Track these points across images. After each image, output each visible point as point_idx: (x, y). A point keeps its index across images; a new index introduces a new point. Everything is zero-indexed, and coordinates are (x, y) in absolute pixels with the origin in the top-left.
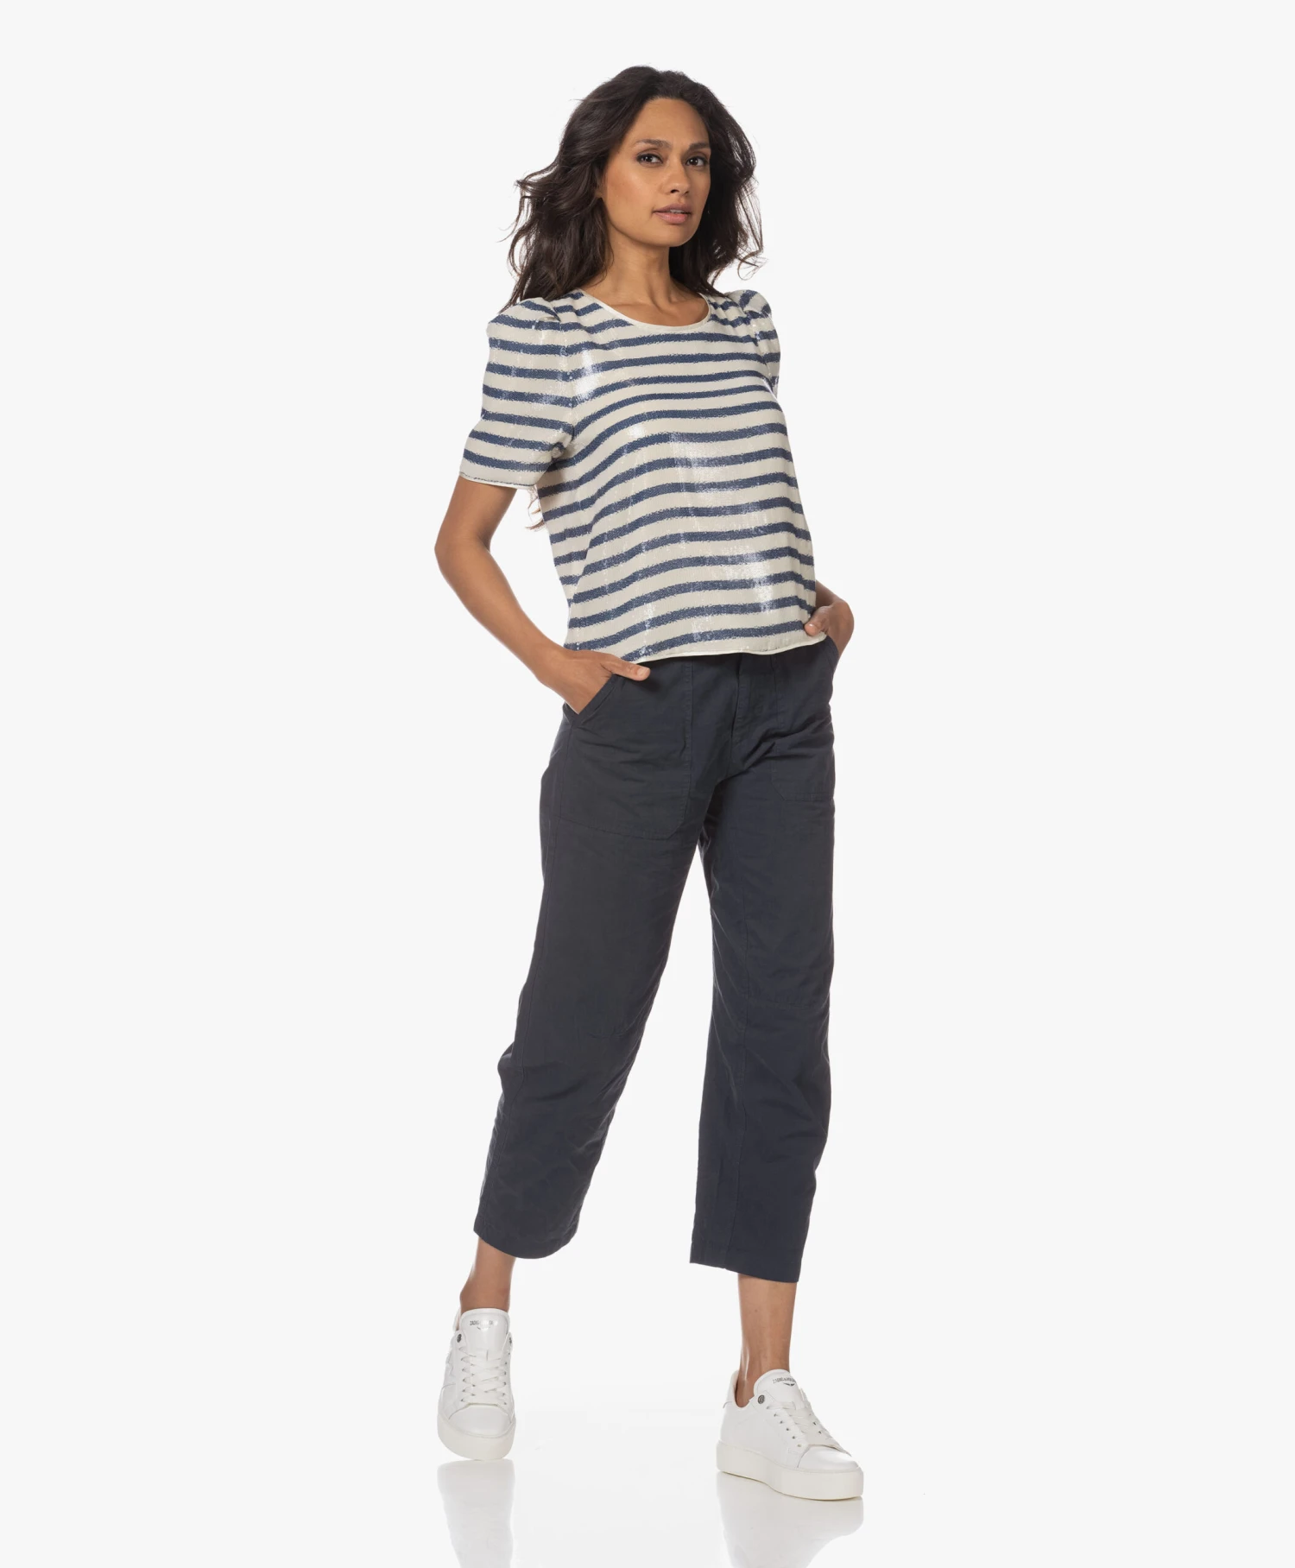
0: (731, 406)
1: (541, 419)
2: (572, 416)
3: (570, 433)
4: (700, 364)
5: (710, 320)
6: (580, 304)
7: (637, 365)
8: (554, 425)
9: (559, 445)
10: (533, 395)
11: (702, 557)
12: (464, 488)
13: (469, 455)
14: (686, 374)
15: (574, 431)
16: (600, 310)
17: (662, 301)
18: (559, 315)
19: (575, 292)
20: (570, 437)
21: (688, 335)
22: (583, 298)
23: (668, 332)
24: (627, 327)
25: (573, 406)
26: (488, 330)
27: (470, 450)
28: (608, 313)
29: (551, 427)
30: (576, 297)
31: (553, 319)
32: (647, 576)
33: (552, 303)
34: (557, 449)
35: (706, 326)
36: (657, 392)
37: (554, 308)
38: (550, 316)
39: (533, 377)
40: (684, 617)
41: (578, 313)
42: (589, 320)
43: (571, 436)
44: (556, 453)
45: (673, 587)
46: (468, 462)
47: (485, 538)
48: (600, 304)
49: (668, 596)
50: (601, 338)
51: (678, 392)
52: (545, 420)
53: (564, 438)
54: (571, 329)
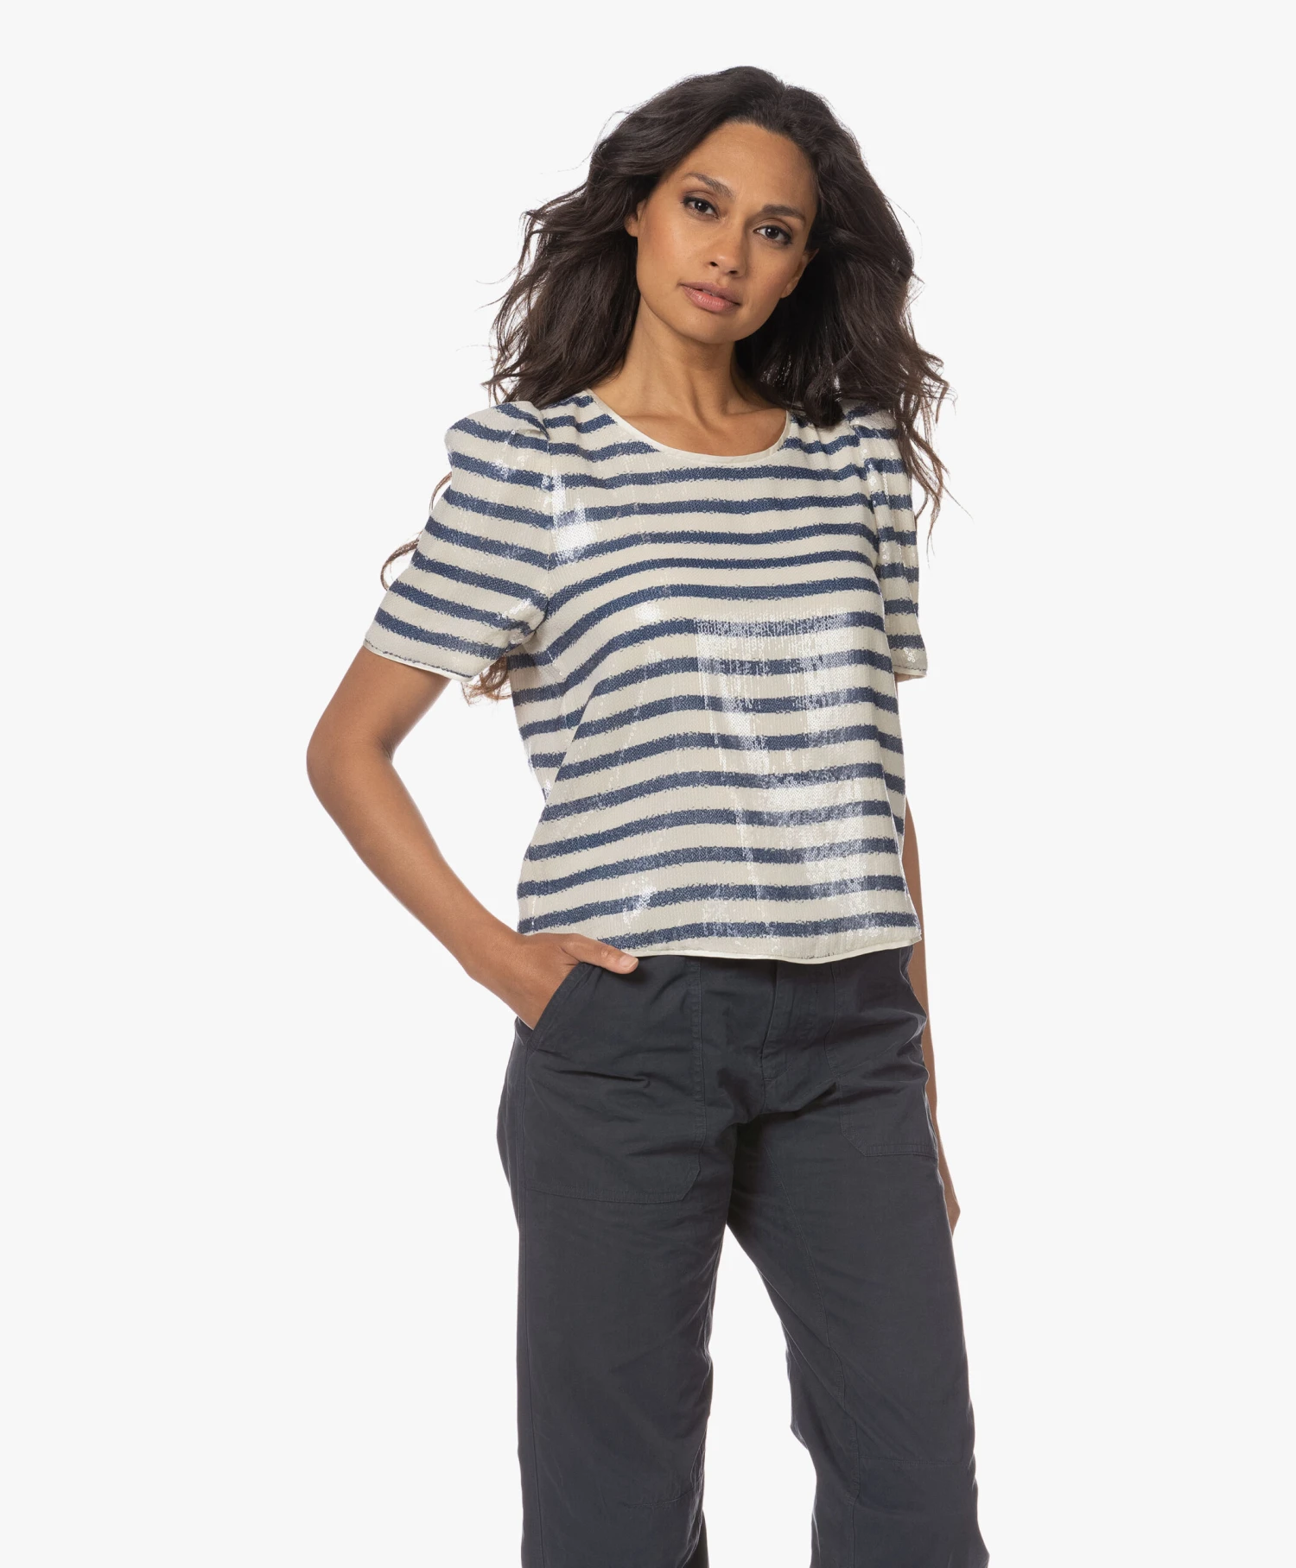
0: (789, 583)
1: (501, 581)
2: (547, 583)
3: (542, 610)
4: (753, 515)
5: (782, 447)
6: (586, 415)
7: (653, 513)
8: (518, 591)
9: (522, 625)
10: (492, 542)
11: (725, 811)
12: (366, 665)
13: (383, 618)
14: (726, 530)
15: (549, 606)
16: (612, 426)
17: (711, 413)
18: (550, 430)
19: (582, 395)
20: (541, 615)
21: (744, 470)
22: (591, 405)
23: (711, 465)
24: (649, 454)
25: (550, 568)
26: (448, 441)
27: (386, 610)
28: (623, 431)
29: (514, 594)
30: (582, 403)
31: (539, 433)
32: (644, 831)
33: (543, 411)
34: (518, 631)
35: (776, 456)
36: (676, 556)
37: (544, 421)
38: (535, 428)
39: (497, 516)
40: (692, 897)
41: (581, 428)
42: (593, 441)
43: (543, 613)
44: (516, 637)
45: (678, 851)
46: (379, 627)
47: (388, 741)
48: (614, 416)
49: (670, 864)
50: (603, 469)
51: (709, 557)
52: (507, 582)
53: (532, 616)
54: (564, 452)
